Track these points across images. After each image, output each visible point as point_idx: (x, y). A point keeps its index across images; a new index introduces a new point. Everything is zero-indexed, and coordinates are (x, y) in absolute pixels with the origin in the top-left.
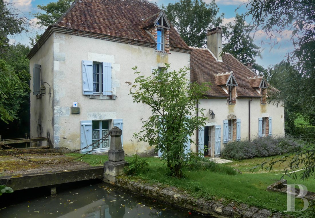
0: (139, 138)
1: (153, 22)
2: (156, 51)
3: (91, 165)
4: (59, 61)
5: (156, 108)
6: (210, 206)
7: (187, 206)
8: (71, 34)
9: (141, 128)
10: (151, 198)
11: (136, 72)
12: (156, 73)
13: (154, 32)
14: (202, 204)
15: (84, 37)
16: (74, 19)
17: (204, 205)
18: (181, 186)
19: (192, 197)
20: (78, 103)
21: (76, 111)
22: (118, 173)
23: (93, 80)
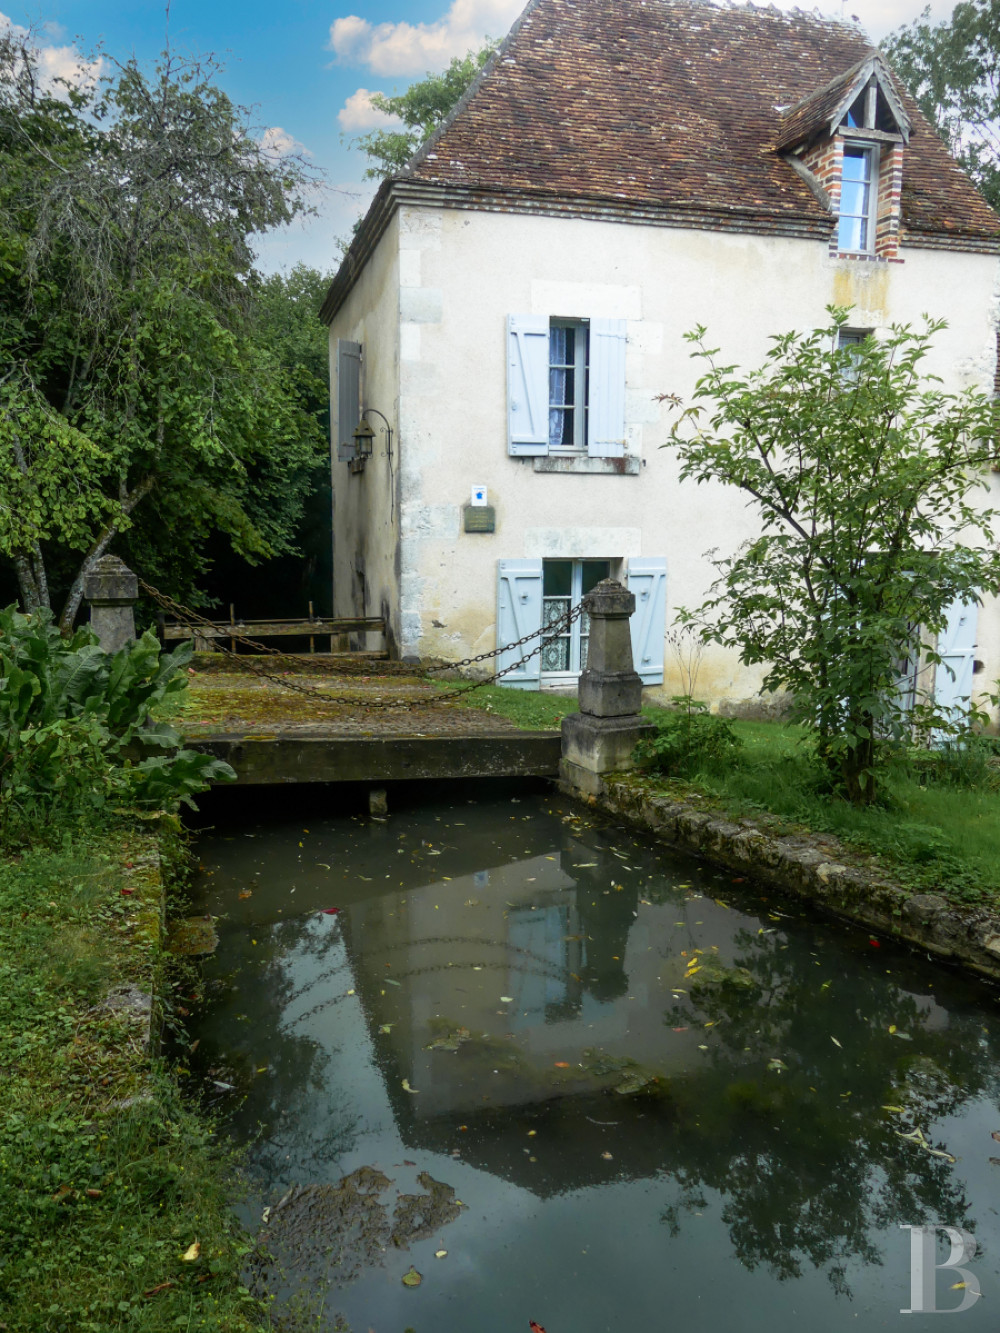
0: (699, 628)
1: (824, 116)
2: (832, 255)
3: (517, 725)
4: (420, 322)
5: (782, 506)
6: (963, 926)
7: (868, 914)
8: (466, 206)
9: (709, 587)
10: (726, 867)
11: (700, 351)
12: (785, 350)
13: (827, 163)
14: (932, 912)
15: (515, 217)
16: (477, 141)
17: (939, 920)
18: (857, 837)
19: (893, 883)
20: (489, 491)
21: (480, 522)
22: (611, 761)
23: (551, 397)
